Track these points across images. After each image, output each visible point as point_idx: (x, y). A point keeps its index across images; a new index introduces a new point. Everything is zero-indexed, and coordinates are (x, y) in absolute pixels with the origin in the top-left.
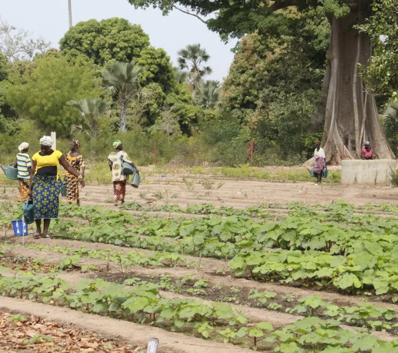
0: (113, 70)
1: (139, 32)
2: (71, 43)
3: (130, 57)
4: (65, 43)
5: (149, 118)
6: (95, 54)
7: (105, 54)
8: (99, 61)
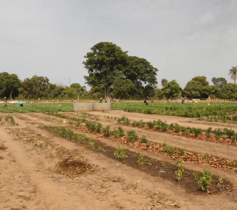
0: (77, 89)
1: (80, 85)
2: (72, 86)
3: (78, 88)
4: (71, 86)
5: (81, 95)
6: (74, 87)
7: (76, 87)
8: (75, 88)
